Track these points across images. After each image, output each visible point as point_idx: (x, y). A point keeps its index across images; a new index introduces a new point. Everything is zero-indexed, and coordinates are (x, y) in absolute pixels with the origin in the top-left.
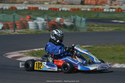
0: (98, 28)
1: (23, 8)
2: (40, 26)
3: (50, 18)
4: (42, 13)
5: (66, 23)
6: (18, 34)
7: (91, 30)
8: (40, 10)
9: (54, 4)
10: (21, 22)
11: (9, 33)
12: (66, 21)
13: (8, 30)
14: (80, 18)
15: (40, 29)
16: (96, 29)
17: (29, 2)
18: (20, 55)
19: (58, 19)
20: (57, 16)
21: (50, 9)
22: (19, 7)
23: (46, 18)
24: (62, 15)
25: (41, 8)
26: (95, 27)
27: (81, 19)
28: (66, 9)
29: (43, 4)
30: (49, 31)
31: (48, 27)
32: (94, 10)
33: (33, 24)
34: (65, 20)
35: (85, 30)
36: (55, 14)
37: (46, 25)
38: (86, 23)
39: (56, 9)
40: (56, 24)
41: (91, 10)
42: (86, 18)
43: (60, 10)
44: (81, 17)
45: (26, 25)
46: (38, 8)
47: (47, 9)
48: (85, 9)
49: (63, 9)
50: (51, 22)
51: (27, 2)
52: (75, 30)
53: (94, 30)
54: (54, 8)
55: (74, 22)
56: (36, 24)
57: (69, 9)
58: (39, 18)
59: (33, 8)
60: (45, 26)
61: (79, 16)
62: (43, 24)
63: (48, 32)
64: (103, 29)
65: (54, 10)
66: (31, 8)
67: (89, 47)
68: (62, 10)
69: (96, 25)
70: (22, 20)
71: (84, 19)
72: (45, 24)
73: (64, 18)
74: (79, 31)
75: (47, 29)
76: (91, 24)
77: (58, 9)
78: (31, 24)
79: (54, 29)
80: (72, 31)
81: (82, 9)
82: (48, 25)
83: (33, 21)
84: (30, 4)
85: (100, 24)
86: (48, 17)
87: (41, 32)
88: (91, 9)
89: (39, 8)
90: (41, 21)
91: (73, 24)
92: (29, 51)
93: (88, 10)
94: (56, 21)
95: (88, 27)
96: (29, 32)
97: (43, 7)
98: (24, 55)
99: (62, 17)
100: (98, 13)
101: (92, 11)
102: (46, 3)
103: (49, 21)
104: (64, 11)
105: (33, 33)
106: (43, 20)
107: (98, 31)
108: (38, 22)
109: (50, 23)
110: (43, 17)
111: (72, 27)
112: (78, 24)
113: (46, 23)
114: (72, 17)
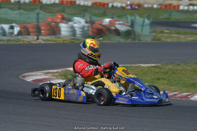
0: (170, 36)
1: (52, 1)
2: (78, 32)
3: (94, 18)
4: (82, 11)
5: (119, 27)
6: (43, 42)
7: (159, 40)
8: (79, 5)
10: (49, 24)
11: (28, 42)
12: (119, 24)
14: (142, 19)
15: (78, 36)
16: (168, 37)
18: (46, 77)
19: (107, 21)
20: (105, 15)
21: (95, 4)
23: (88, 19)
24: (113, 15)
25: (80, 1)
26: (166, 35)
27: (144, 22)
28: (119, 5)
31: (90, 33)
32: (164, 7)
33: (67, 27)
34: (117, 22)
35: (149, 40)
36: (102, 12)
37: (88, 30)
38: (151, 28)
39: (104, 5)
40: (104, 28)
41: (159, 7)
42: (151, 20)
43: (110, 5)
44: (143, 17)
45: (55, 29)
46: (75, 2)
47: (90, 4)
48: (150, 6)
49: (115, 4)
50: (96, 24)
52: (134, 39)
53: (164, 39)
54: (100, 3)
55: (132, 25)
56: (72, 27)
57: (124, 5)
58: (76, 19)
60: (87, 32)
61: (140, 16)
62: (83, 28)
64: (178, 38)
65: (100, 5)
66: (65, 3)
67: (155, 67)
68: (113, 6)
69: (167, 31)
70: (50, 20)
71: (147, 22)
72: (86, 29)
73: (116, 19)
74: (140, 40)
75: (89, 36)
76: (159, 29)
77: (108, 4)
78: (64, 28)
79: (99, 36)
80: (129, 41)
81: (146, 6)
82: (91, 29)
83: (66, 23)
85: (173, 29)
86: (90, 17)
87: (79, 40)
88: (160, 5)
89: (78, 2)
90: (79, 23)
91: (130, 29)
92: (59, 70)
93: (155, 6)
94: (104, 24)
95: (154, 34)
96: (60, 41)
97: (83, 1)
98: (52, 77)
99: (113, 18)
100: (171, 12)
101: (161, 8)
103: (92, 23)
104: (117, 7)
105: (66, 42)
106: (82, 21)
107: (169, 40)
108: (75, 25)
109: (94, 26)
110: (83, 17)
111: (128, 34)
112: (138, 29)
113: (88, 27)
114: (129, 18)
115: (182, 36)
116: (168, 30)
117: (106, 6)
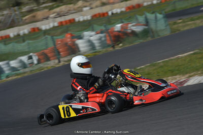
1: (51, 25)
2: (97, 44)
6: (66, 63)
7: (179, 30)
8: (79, 22)
9: (97, 7)
11: (52, 67)
13: (49, 62)
15: (97, 48)
16: (184, 26)
17: (58, 14)
19: (118, 26)
21: (94, 16)
22: (45, 26)
24: (121, 19)
25: (79, 18)
28: (119, 11)
29: (82, 11)
30: (113, 47)
31: (109, 42)
32: (163, 0)
33: (85, 43)
34: (130, 25)
35: (167, 33)
37: (105, 40)
39: (103, 15)
40: (120, 34)
41: (159, 1)
42: (164, 12)
43: (110, 13)
45: (73, 47)
46: (74, 20)
47: (89, 17)
48: (149, 3)
49: (115, 11)
51: (55, 14)
53: (182, 29)
54: (99, 14)
57: (123, 9)
59: (66, 21)
60: (104, 42)
62: (100, 39)
63: (111, 49)
65: (100, 16)
66: (64, 23)
67: (194, 54)
68: (112, 14)
69: (180, 21)
71: (160, 16)
72: (103, 39)
73: (126, 23)
74: (159, 36)
75: (109, 46)
76: (172, 21)
77: (107, 13)
78: (82, 44)
79: (119, 42)
80: (149, 39)
81: (145, 4)
82: (108, 38)
84: (60, 16)
86: (105, 26)
87: (100, 52)
89: (77, 20)
91: (146, 27)
93: (155, 2)
94: (116, 30)
97: (82, 17)
99: (122, 22)
101: (161, 2)
102: (85, 9)
104: (117, 13)
108: (92, 38)
111: (146, 33)
112: (153, 26)
113: (105, 37)
115: (198, 22)
116: (180, 19)
117: (106, 15)
